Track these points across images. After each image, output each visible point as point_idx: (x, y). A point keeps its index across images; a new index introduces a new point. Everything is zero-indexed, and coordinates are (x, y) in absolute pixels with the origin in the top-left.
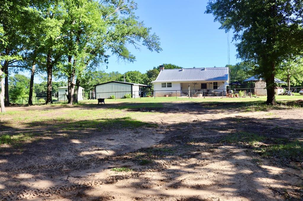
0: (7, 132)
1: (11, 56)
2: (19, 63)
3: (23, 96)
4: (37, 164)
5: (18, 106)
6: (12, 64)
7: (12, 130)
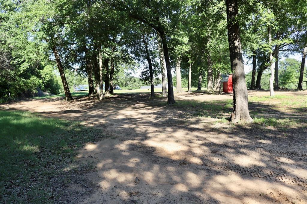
0: (274, 116)
1: (282, 40)
2: (290, 47)
3: (293, 81)
4: (300, 151)
5: (287, 91)
6: (283, 49)
7: (278, 114)
